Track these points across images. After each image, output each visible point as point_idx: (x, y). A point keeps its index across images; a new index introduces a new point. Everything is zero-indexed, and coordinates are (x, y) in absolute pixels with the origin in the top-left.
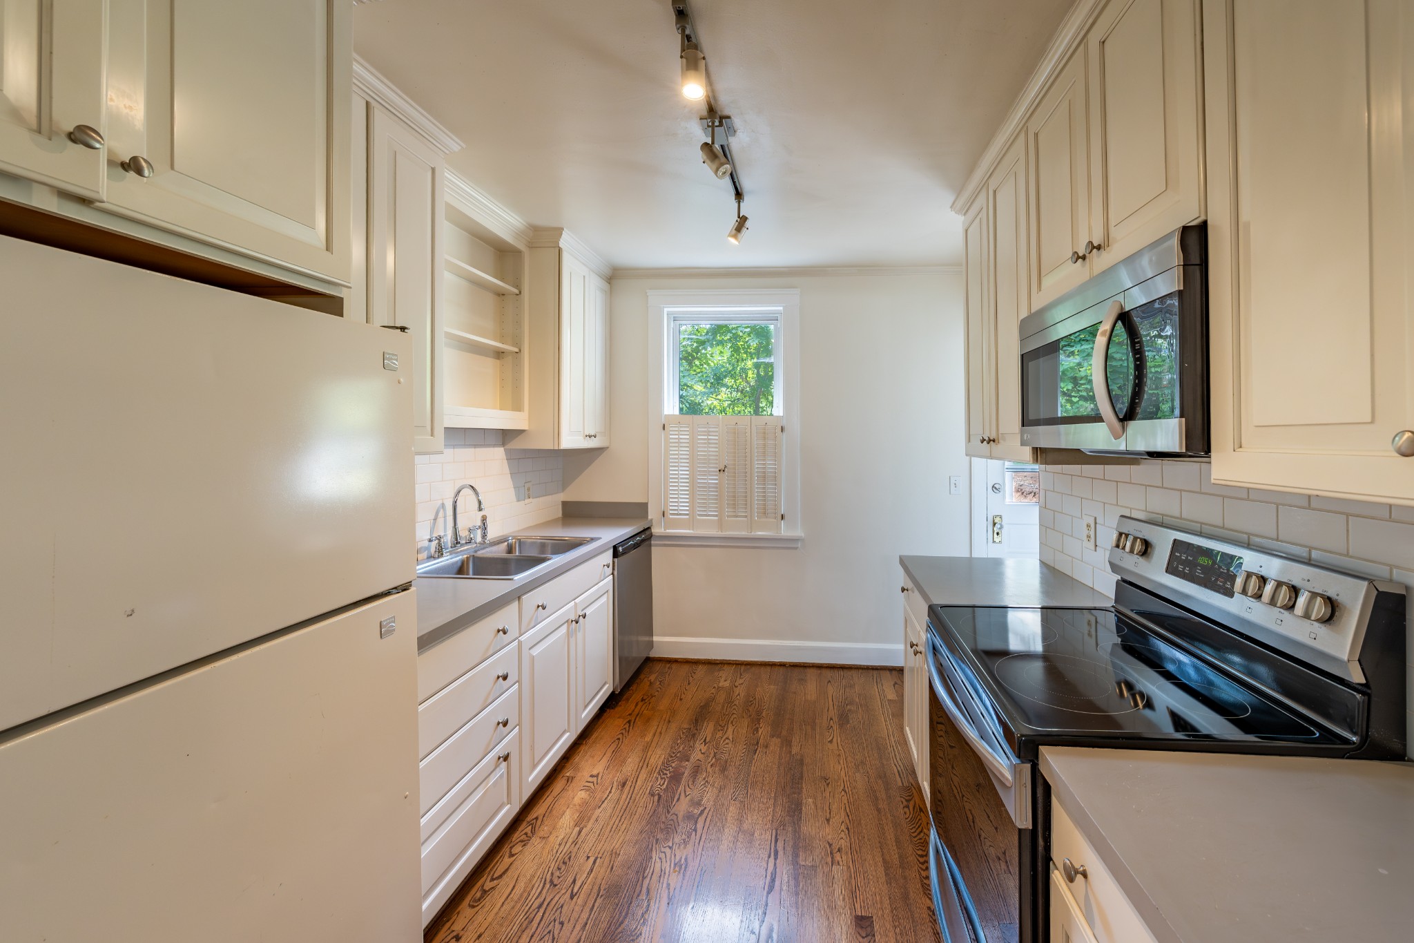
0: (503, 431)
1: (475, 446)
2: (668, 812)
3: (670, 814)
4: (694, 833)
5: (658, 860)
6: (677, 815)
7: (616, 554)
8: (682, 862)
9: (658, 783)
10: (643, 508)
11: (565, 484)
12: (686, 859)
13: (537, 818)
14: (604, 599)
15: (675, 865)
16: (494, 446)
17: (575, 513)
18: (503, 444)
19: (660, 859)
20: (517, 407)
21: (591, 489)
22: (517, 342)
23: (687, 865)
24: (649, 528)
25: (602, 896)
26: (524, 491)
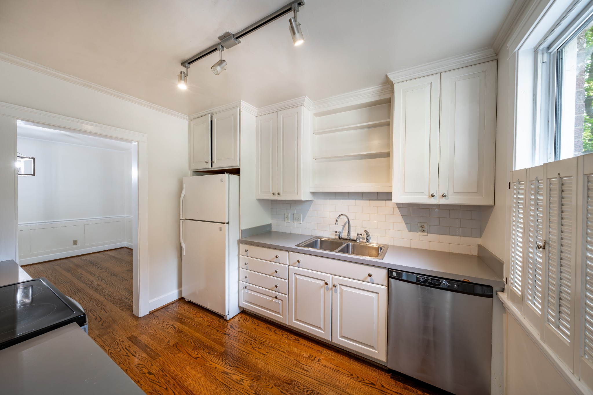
2: (275, 385)
3: (273, 386)
4: (254, 392)
5: (249, 374)
6: (271, 388)
8: (241, 382)
9: (300, 385)
12: (241, 384)
13: (299, 340)
15: (242, 379)
19: (249, 375)
23: (238, 383)
25: (247, 354)
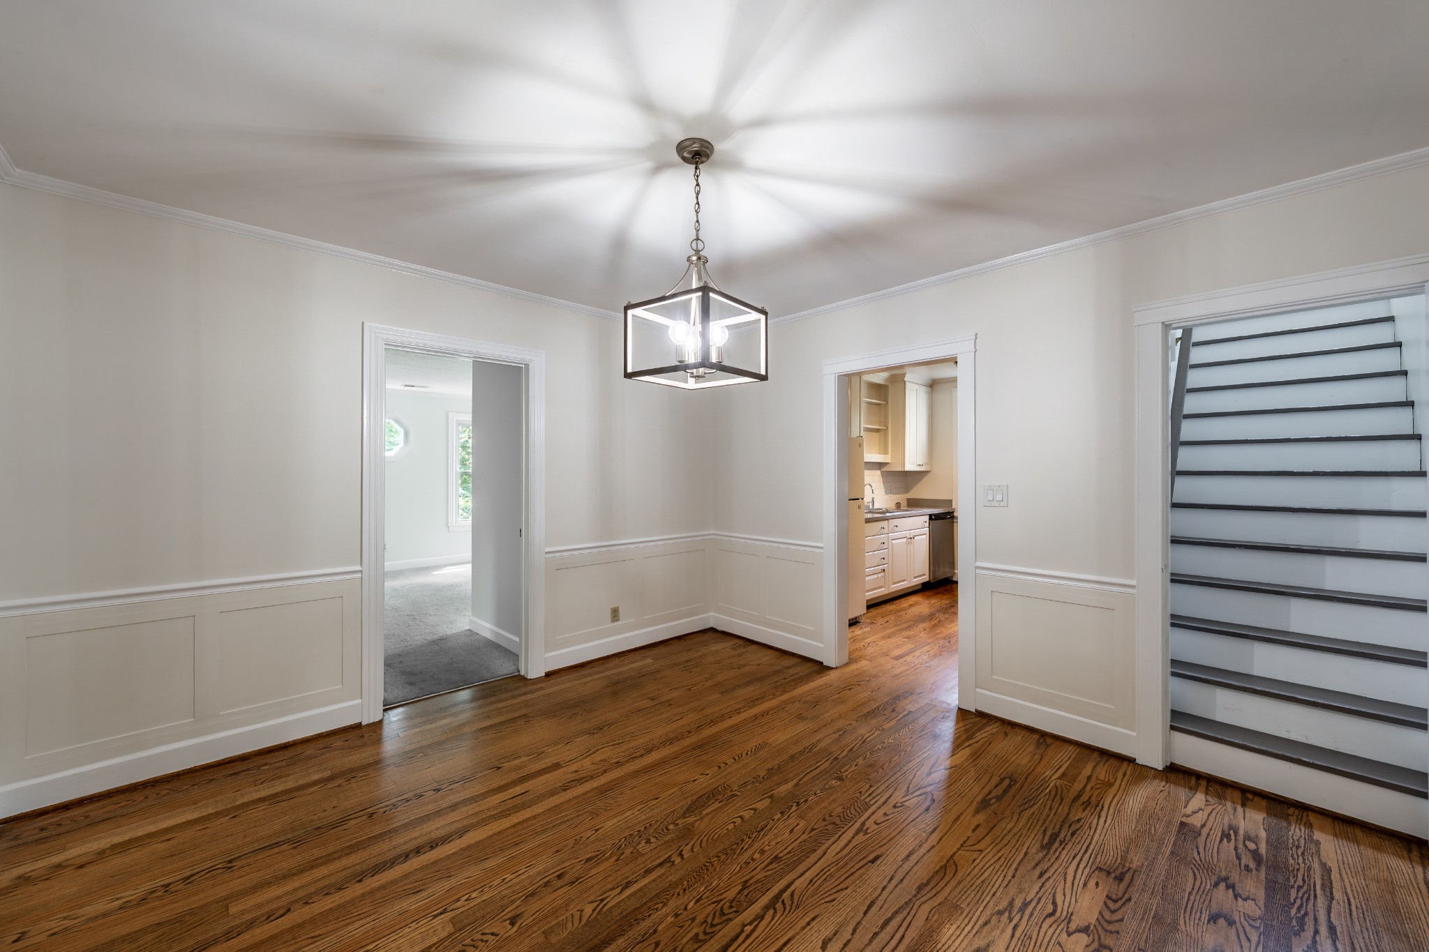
0: (880, 463)
1: (869, 469)
7: (931, 518)
10: (950, 501)
11: (907, 490)
14: (924, 536)
16: (876, 469)
17: (913, 503)
18: (880, 469)
20: (886, 453)
21: (921, 492)
22: (886, 425)
24: (953, 512)
26: (889, 491)
